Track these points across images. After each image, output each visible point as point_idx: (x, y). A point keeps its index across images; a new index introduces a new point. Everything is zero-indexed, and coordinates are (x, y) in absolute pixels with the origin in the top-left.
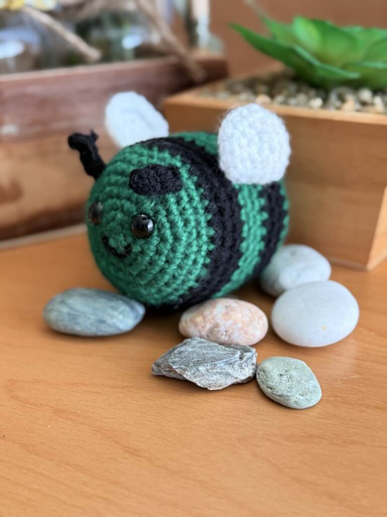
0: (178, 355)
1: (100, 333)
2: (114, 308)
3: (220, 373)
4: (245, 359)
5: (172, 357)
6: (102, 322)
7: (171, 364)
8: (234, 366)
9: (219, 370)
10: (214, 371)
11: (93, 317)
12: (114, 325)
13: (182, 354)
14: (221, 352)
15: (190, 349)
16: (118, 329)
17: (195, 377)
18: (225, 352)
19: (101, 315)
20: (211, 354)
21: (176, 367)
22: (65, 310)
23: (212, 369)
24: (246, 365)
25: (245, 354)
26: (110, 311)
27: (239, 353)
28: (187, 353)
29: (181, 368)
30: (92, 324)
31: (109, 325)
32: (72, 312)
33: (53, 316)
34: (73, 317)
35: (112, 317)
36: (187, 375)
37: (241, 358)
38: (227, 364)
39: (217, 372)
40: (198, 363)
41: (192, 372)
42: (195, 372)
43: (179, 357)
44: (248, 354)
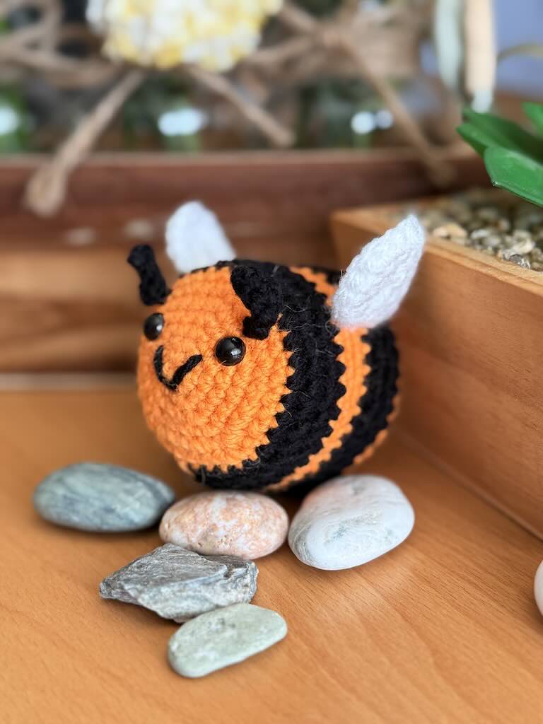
0: (136, 570)
1: (105, 527)
2: (129, 492)
3: (193, 598)
4: (233, 577)
5: (127, 572)
6: (109, 510)
7: (122, 583)
8: (215, 587)
9: (191, 593)
10: (184, 594)
11: (97, 504)
12: (126, 517)
13: (142, 569)
14: (200, 567)
15: (156, 562)
16: (132, 522)
17: (156, 603)
18: (206, 566)
19: (109, 500)
20: (184, 569)
21: (130, 587)
22: (60, 491)
23: (180, 591)
24: (234, 586)
25: (234, 570)
26: (122, 496)
27: (224, 569)
28: (149, 567)
29: (137, 589)
30: (95, 513)
31: (119, 516)
32: (69, 495)
33: (43, 500)
34: (70, 502)
35: (125, 504)
36: (143, 600)
37: (227, 576)
38: (204, 584)
39: (188, 597)
40: (162, 582)
41: (151, 594)
42: (155, 596)
43: (136, 573)
44: (240, 571)
